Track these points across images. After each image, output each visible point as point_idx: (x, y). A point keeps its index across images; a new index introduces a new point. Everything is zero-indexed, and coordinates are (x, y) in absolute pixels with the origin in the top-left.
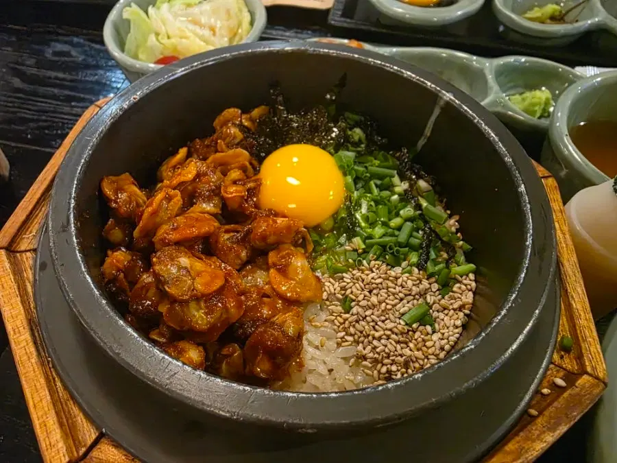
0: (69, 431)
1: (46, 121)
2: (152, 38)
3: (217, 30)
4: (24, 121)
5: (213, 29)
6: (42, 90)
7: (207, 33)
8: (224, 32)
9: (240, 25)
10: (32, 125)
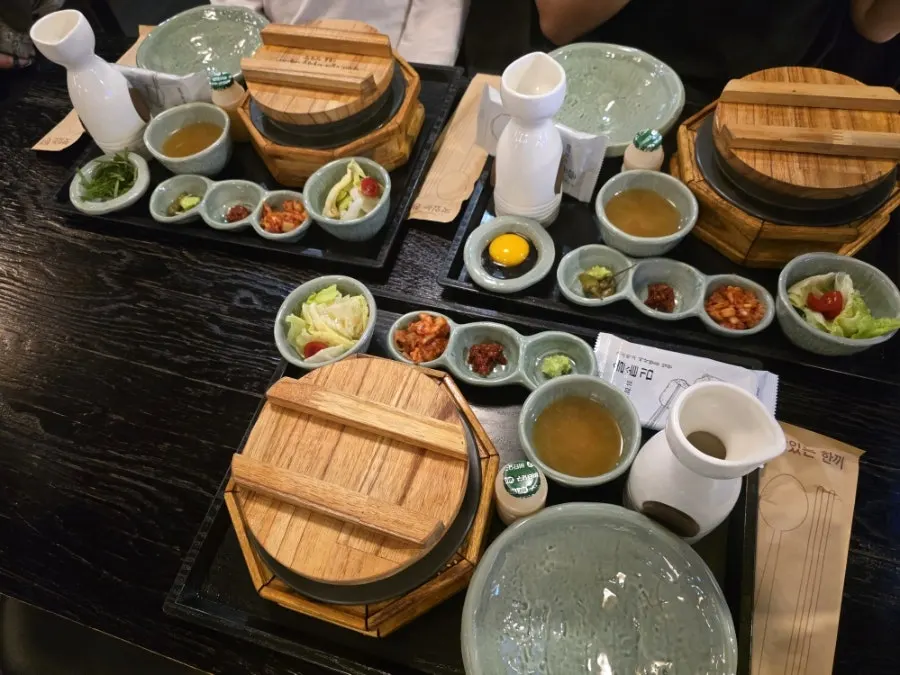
0: (263, 574)
1: (238, 366)
2: (304, 330)
3: (346, 323)
4: (226, 366)
5: (343, 322)
6: (234, 336)
7: (339, 327)
8: (350, 323)
9: (361, 316)
10: (230, 369)
